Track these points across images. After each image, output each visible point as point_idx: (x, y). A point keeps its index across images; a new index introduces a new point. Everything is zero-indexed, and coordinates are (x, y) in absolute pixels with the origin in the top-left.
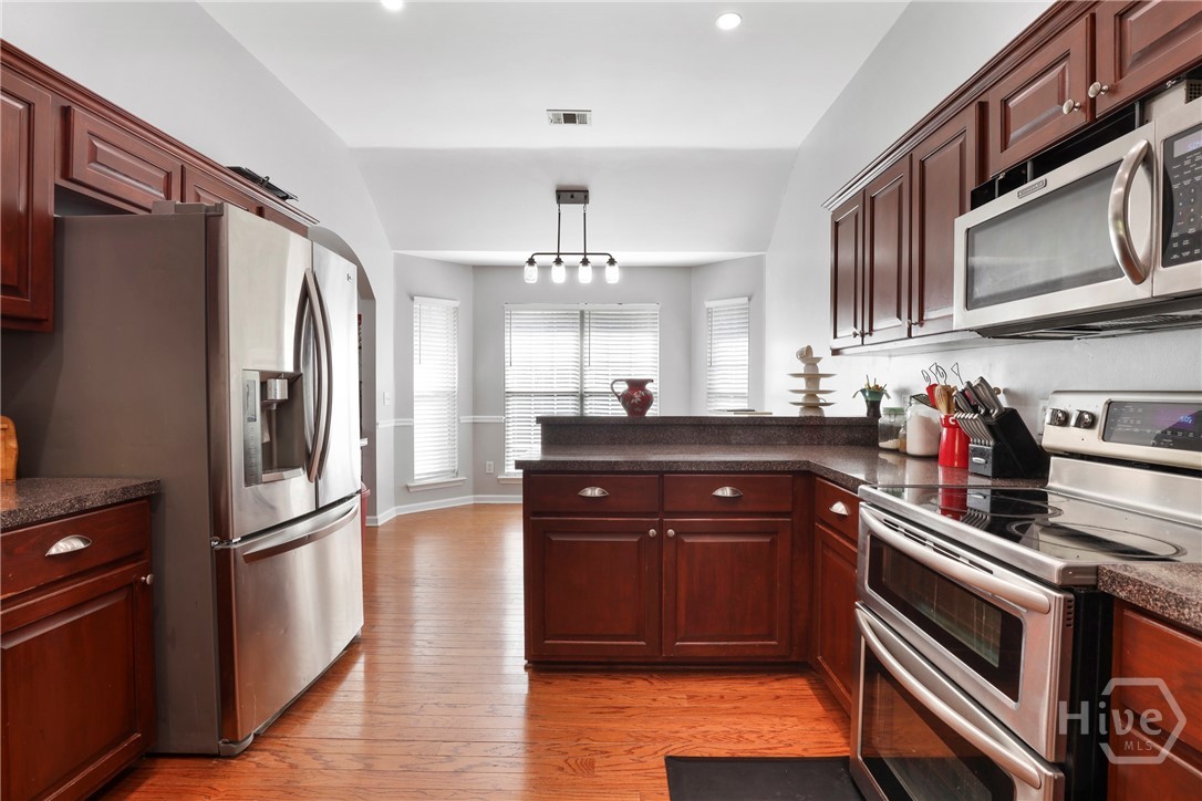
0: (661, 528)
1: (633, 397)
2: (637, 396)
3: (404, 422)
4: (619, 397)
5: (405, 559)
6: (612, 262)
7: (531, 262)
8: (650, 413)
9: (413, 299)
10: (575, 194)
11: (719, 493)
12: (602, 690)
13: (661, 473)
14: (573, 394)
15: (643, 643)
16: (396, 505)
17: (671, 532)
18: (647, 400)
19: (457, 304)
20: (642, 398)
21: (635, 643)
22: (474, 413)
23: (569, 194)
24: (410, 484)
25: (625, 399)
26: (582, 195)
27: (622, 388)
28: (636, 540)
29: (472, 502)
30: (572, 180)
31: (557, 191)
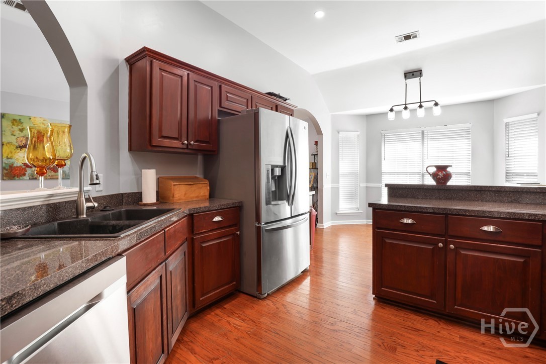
0: (446, 244)
1: (438, 175)
2: (441, 174)
3: (335, 185)
4: (431, 175)
5: (335, 244)
6: (436, 104)
7: (392, 110)
8: (449, 183)
9: (339, 133)
10: (415, 73)
11: (486, 228)
12: (409, 319)
13: (447, 215)
14: (418, 173)
15: (435, 302)
16: (332, 220)
17: (452, 246)
18: (448, 177)
19: (358, 133)
20: (444, 175)
21: (430, 300)
22: (367, 183)
23: (411, 74)
24: (337, 212)
25: (434, 176)
26: (419, 73)
27: (433, 170)
28: (431, 248)
29: (365, 223)
30: (412, 67)
31: (404, 74)
